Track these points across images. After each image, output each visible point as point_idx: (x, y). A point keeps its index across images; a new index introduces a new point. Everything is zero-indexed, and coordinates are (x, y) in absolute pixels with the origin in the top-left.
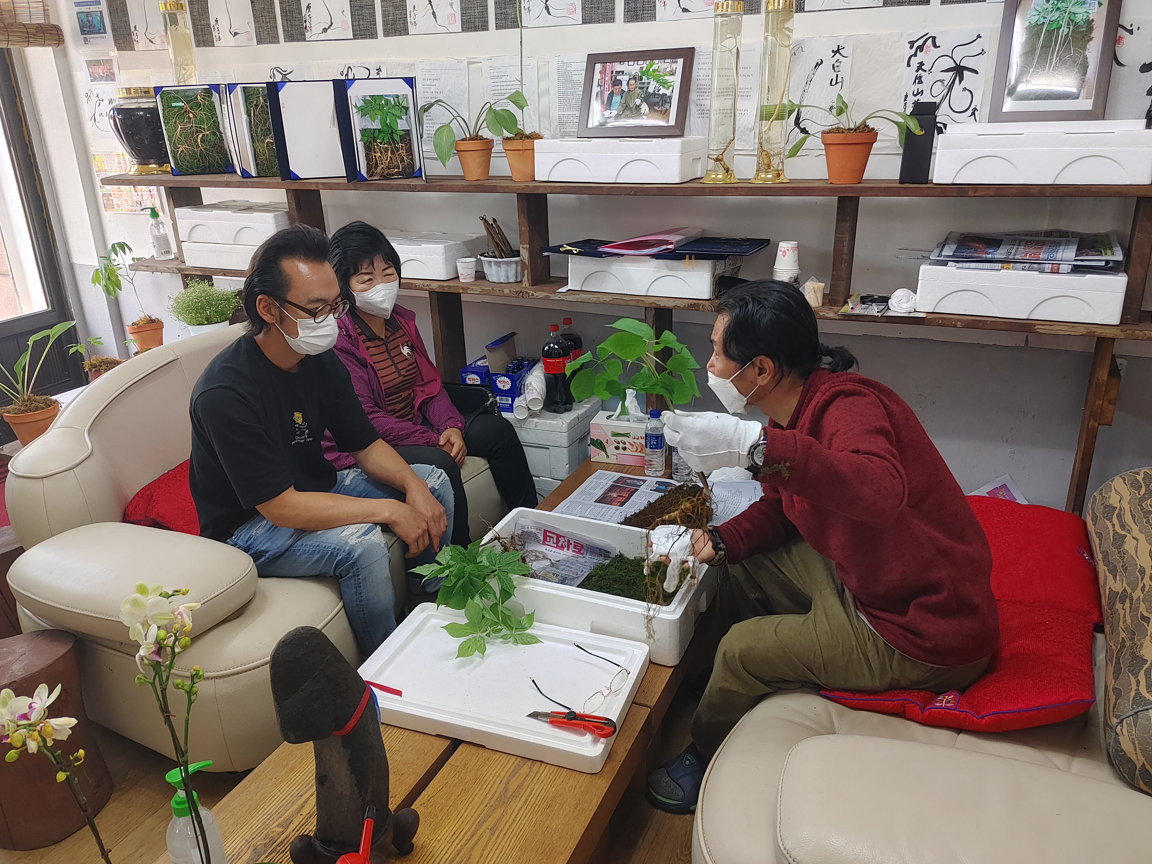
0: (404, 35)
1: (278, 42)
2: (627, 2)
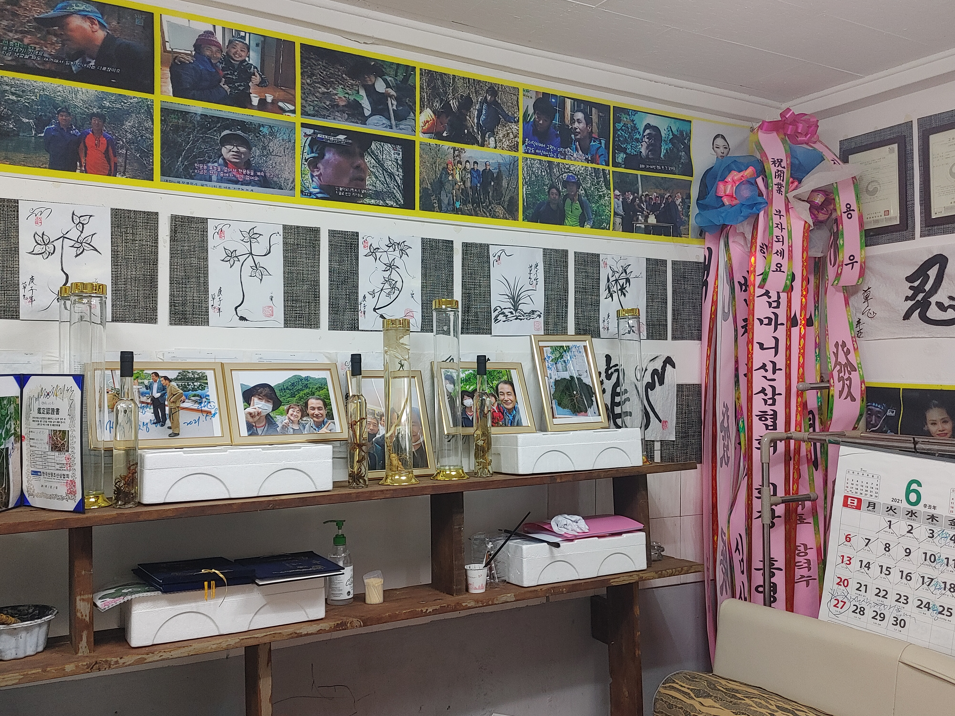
2: (172, 304)
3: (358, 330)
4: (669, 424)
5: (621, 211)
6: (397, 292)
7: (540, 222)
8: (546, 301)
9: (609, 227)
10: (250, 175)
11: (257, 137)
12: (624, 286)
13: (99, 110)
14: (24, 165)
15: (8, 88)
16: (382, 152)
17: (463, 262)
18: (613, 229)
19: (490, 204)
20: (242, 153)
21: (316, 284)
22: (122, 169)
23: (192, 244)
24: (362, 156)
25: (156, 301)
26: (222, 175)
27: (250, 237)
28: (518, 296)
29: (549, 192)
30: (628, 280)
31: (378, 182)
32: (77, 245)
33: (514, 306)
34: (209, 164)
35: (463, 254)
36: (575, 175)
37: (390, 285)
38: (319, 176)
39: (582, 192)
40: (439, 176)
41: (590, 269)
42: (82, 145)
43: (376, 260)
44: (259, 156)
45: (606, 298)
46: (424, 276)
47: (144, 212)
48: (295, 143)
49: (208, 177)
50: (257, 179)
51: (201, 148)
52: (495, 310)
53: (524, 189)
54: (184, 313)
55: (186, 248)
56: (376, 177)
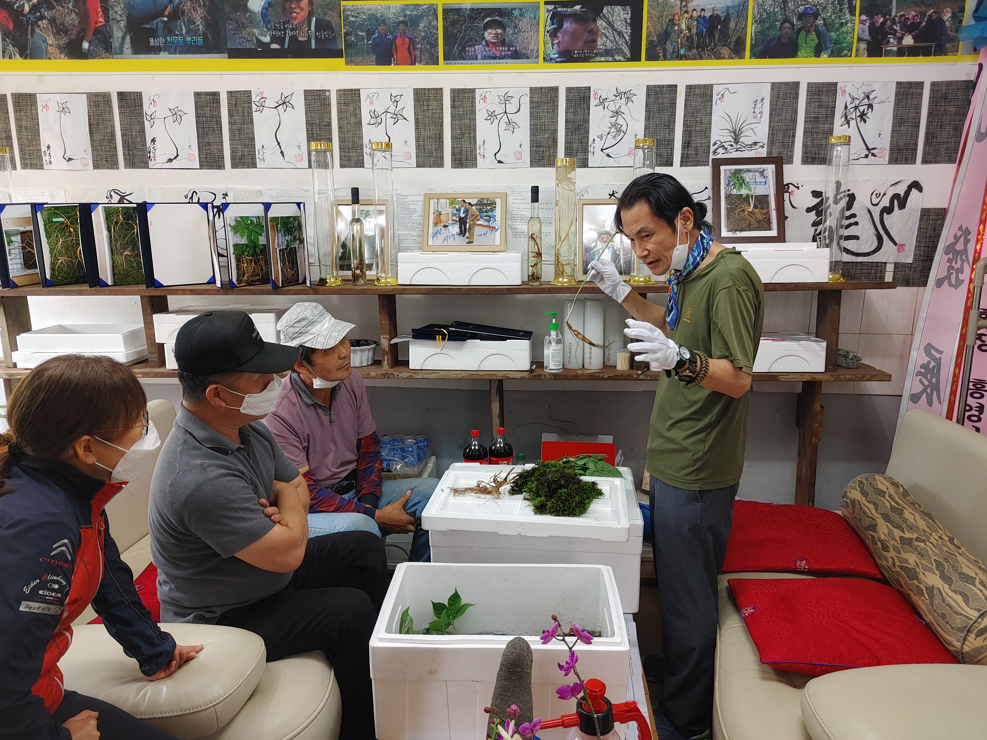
0: (252, 168)
1: (118, 168)
2: (453, 154)
3: (588, 167)
4: (907, 248)
5: (866, 36)
6: (622, 134)
7: (769, 58)
8: (771, 133)
9: (851, 54)
10: (505, 51)
11: (510, 19)
12: (865, 113)
13: (403, 19)
14: (362, 65)
15: (349, 13)
16: (613, 15)
17: (685, 103)
18: (857, 56)
19: (715, 47)
20: (499, 34)
21: (555, 131)
22: (419, 59)
23: (466, 109)
24: (595, 21)
25: (443, 152)
26: (484, 53)
27: (505, 100)
28: (740, 130)
29: (781, 27)
30: (870, 106)
31: (608, 41)
32: (394, 116)
33: (735, 139)
34: (476, 47)
35: (686, 96)
36: (814, 5)
37: (616, 129)
38: (558, 44)
39: (820, 22)
40: (665, 28)
41: (824, 98)
42: (394, 45)
43: (604, 108)
44: (512, 34)
45: (841, 126)
46: (647, 118)
47: (434, 89)
48: (539, 19)
49: (475, 57)
50: (510, 53)
51: (470, 35)
52: (715, 144)
53: (753, 28)
54: (460, 159)
55: (462, 112)
56: (607, 37)
